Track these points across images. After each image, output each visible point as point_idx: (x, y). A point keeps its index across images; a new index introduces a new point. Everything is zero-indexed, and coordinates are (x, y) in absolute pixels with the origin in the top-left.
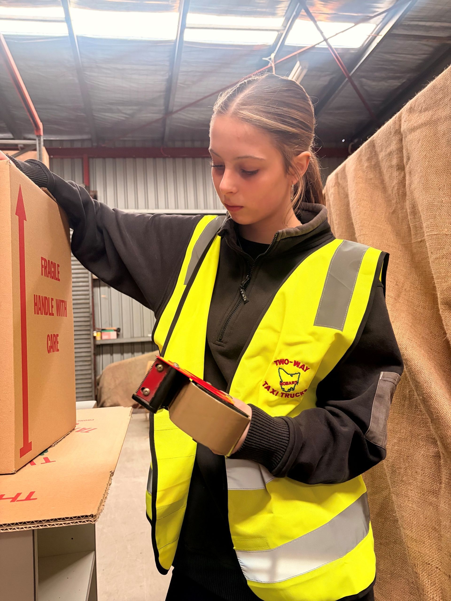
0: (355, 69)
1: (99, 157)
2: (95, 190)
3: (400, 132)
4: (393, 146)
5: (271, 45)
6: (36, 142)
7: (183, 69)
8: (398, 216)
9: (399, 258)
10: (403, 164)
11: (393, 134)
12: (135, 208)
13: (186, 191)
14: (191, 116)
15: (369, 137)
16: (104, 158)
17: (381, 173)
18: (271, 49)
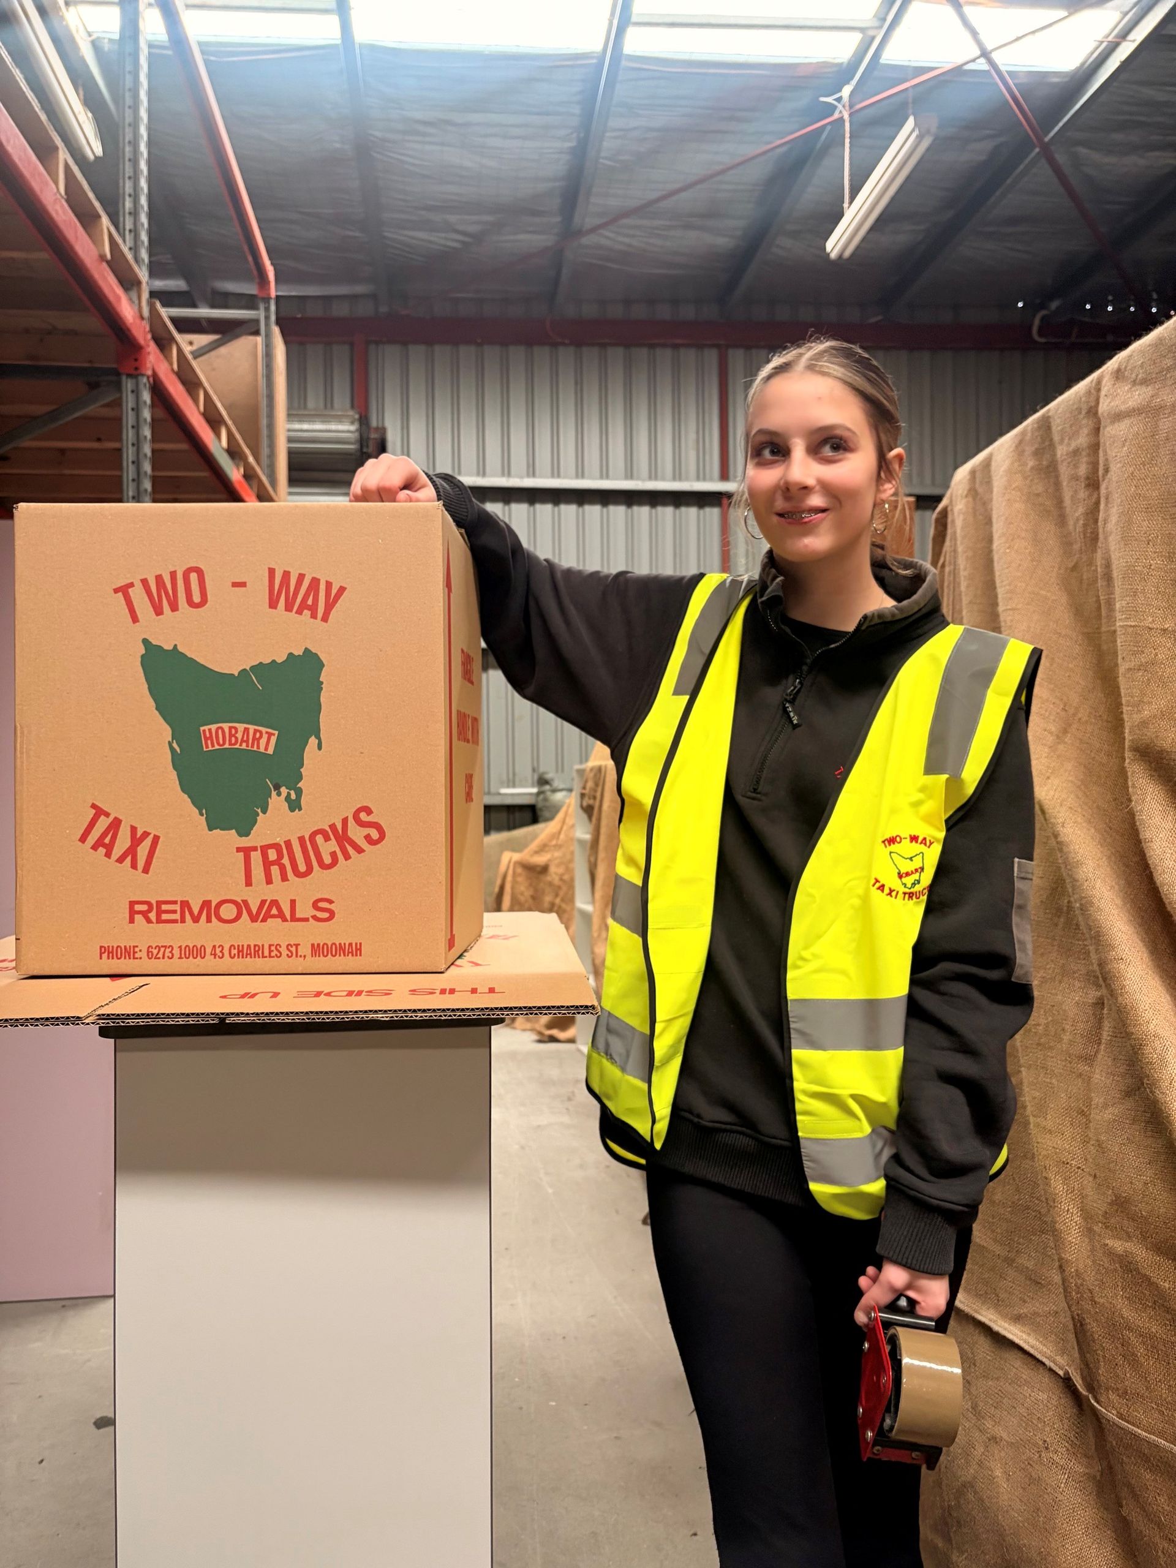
0: (1061, 124)
1: (391, 341)
2: (380, 425)
3: (1096, 413)
4: (1082, 440)
5: (842, 63)
6: (259, 314)
7: (613, 123)
8: (1082, 576)
9: (1076, 658)
10: (1098, 477)
11: (1084, 412)
12: (478, 474)
13: (604, 432)
14: (627, 240)
15: (1042, 407)
16: (405, 344)
17: (1057, 485)
18: (844, 73)
